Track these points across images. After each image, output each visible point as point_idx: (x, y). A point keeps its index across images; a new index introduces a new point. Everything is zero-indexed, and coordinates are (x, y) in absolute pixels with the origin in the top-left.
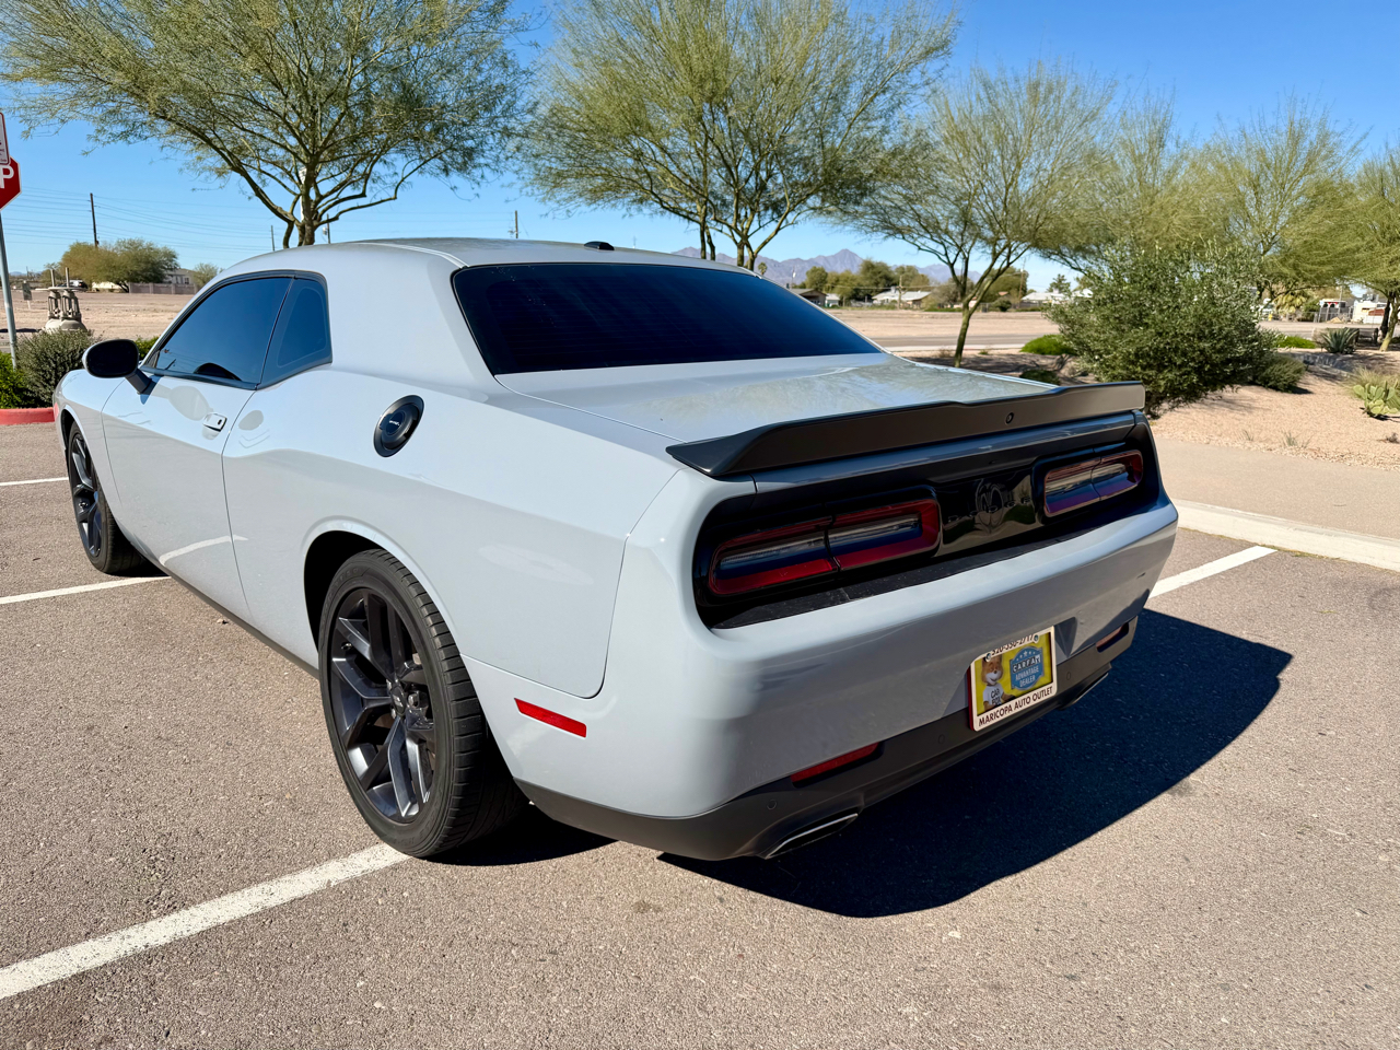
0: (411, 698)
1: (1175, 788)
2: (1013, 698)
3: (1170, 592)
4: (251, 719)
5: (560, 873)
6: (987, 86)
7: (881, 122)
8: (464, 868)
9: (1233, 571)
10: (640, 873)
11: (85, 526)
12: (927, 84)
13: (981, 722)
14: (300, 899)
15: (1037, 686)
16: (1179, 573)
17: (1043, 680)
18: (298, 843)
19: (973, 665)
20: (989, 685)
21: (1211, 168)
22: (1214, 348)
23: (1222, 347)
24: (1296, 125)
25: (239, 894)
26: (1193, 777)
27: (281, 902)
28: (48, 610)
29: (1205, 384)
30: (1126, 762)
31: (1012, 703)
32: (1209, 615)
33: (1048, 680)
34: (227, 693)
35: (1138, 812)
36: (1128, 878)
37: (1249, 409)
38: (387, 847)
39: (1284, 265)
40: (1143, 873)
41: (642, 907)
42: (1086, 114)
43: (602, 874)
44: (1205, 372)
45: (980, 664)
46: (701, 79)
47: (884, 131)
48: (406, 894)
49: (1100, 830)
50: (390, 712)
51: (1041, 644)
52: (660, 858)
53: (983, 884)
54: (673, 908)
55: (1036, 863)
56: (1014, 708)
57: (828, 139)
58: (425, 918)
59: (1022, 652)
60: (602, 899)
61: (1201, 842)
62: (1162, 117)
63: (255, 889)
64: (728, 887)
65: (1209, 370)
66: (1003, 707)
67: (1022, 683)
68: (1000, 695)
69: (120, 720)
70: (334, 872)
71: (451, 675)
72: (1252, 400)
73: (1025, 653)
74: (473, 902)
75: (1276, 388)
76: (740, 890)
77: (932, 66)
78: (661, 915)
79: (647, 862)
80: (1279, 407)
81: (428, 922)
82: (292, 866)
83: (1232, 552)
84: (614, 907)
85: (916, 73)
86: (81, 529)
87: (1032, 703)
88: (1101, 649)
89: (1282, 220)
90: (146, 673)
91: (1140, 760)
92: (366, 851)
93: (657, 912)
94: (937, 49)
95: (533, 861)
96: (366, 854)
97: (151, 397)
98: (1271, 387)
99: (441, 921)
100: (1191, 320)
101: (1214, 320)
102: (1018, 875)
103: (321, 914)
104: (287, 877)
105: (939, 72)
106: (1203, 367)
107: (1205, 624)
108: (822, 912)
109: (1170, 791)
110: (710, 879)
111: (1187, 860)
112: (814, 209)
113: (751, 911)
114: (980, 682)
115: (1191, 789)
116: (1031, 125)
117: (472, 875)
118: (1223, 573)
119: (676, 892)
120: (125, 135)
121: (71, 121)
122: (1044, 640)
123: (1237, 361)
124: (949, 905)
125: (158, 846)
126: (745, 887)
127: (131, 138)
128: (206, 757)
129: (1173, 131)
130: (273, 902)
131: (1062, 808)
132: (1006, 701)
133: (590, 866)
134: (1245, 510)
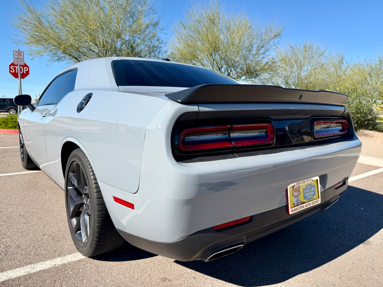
0: (88, 200)
1: (365, 242)
2: (305, 203)
3: (355, 180)
4: (51, 211)
5: (137, 266)
6: (291, 47)
7: (262, 56)
8: (104, 262)
9: (375, 175)
10: (166, 267)
11: (22, 155)
12: (275, 45)
13: (292, 211)
14: (43, 271)
15: (313, 199)
16: (357, 175)
17: (316, 197)
18: (50, 251)
19: (288, 187)
20: (295, 197)
21: (357, 70)
22: (361, 116)
23: (364, 116)
24: (381, 58)
25: (23, 268)
26: (371, 239)
27: (36, 271)
28: (5, 179)
29: (359, 127)
30: (345, 233)
31: (304, 205)
32: (369, 187)
33: (318, 198)
34: (47, 203)
35: (352, 251)
36: (350, 275)
37: (372, 137)
38: (79, 253)
39: (380, 96)
40: (356, 274)
41: (164, 279)
42: (320, 53)
43: (152, 267)
44: (359, 123)
45: (292, 188)
46: (212, 43)
47: (263, 58)
48: (80, 271)
49: (338, 257)
50: (83, 206)
51: (314, 183)
52: (175, 262)
53: (294, 276)
54: (176, 280)
55: (314, 268)
56: (304, 207)
57: (247, 61)
58: (84, 280)
59: (307, 186)
60: (150, 275)
61: (377, 262)
62: (342, 56)
63: (29, 266)
64: (198, 273)
65: (360, 123)
66: (301, 206)
67: (308, 198)
68: (299, 201)
69: (10, 210)
70: (58, 261)
71: (96, 189)
72: (372, 134)
73: (309, 186)
74: (103, 274)
75: (379, 131)
76: (202, 275)
77: (276, 40)
78: (171, 283)
79: (169, 263)
80: (381, 136)
81: (85, 281)
82: (45, 258)
83: (374, 170)
84: (154, 279)
85: (271, 43)
86: (21, 156)
87: (312, 205)
88: (336, 189)
89: (378, 85)
90: (25, 196)
91: (350, 232)
92: (72, 254)
93: (169, 281)
94: (277, 35)
95: (129, 260)
96: (72, 255)
97: (33, 112)
98: (378, 131)
99: (90, 281)
100: (354, 108)
101: (361, 108)
102: (308, 273)
103: (48, 276)
104: (41, 263)
105: (278, 42)
106: (358, 122)
107: (368, 190)
108: (232, 284)
109: (363, 243)
110: (191, 270)
111: (373, 269)
112: (243, 80)
113: (205, 283)
114: (292, 196)
115: (371, 243)
116: (305, 58)
117: (106, 265)
118: (372, 175)
119: (178, 274)
120: (58, 60)
121: (43, 56)
122: (316, 182)
123: (369, 120)
124: (281, 283)
125: (3, 250)
126: (204, 274)
127: (59, 61)
128: (32, 222)
129: (345, 59)
130: (33, 271)
131: (323, 248)
132: (302, 204)
133: (148, 263)
134: (377, 157)
